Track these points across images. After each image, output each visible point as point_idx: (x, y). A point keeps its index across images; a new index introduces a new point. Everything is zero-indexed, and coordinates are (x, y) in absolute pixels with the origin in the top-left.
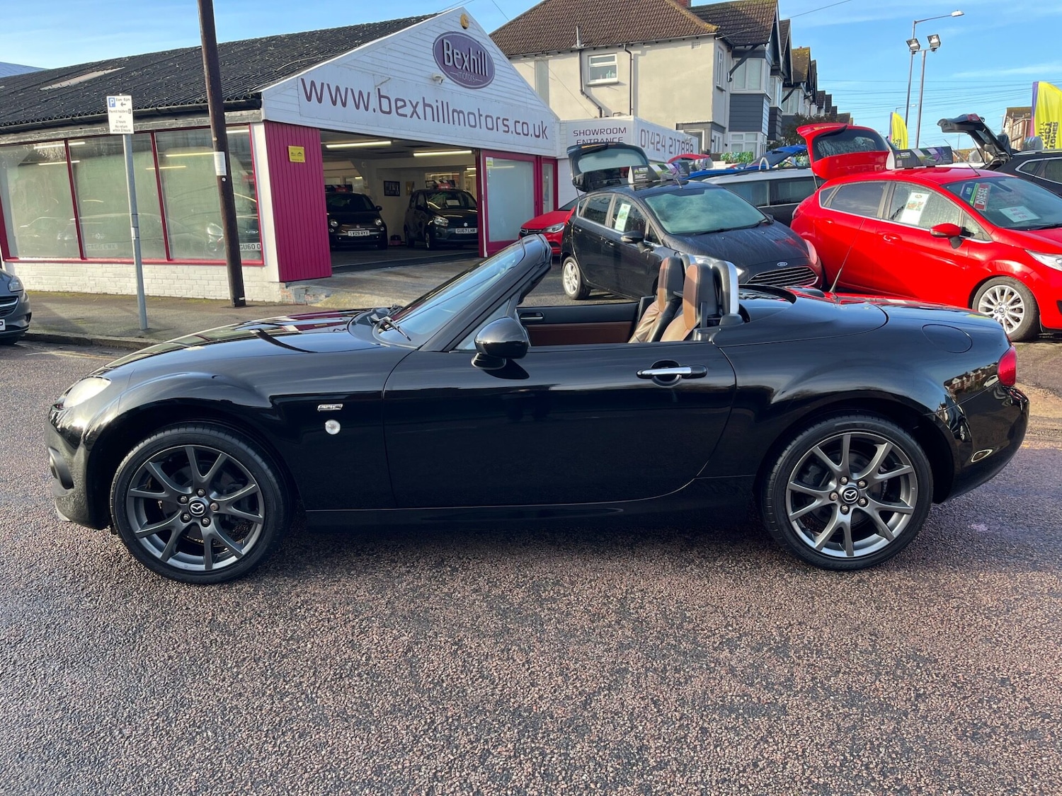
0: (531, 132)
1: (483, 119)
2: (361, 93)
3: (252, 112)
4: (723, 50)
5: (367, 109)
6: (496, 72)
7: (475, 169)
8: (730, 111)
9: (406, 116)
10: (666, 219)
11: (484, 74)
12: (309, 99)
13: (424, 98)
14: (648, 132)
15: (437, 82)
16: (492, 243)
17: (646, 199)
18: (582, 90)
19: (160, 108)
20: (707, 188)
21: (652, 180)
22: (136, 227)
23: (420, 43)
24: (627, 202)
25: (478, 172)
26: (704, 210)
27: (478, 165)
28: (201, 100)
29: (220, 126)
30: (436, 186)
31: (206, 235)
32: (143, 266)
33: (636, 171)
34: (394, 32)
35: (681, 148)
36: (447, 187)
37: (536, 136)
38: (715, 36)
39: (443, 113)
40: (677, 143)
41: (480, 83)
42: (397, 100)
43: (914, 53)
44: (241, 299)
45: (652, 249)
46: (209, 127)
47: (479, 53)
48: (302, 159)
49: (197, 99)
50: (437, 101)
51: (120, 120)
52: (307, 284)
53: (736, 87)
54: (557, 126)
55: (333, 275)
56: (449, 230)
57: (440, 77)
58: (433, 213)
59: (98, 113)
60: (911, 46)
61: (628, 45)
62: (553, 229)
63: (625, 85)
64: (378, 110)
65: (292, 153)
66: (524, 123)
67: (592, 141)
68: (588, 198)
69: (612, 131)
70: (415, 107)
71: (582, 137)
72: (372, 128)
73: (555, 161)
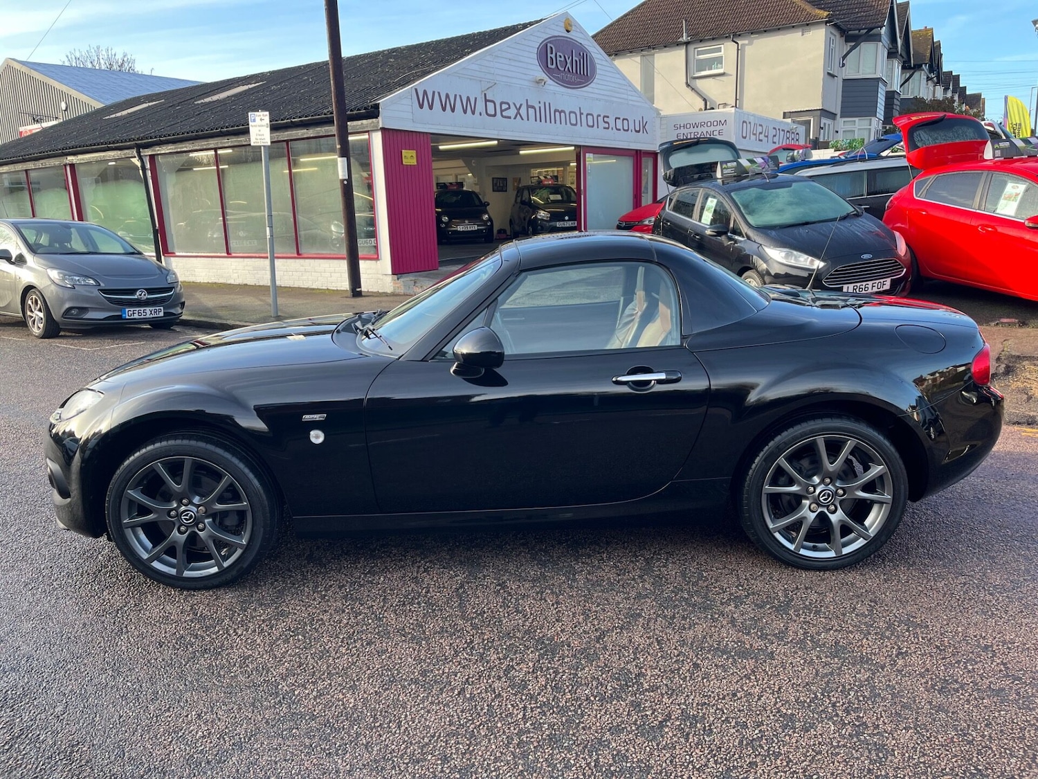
0: (632, 127)
1: (584, 117)
2: (468, 99)
3: (370, 121)
4: (835, 36)
5: (473, 113)
7: (575, 164)
8: (842, 97)
9: (510, 118)
10: (751, 213)
11: (586, 74)
12: (421, 106)
13: (527, 100)
14: (750, 123)
15: (540, 85)
17: (732, 194)
18: (687, 83)
19: (294, 120)
20: (795, 181)
21: (741, 174)
22: (271, 227)
23: (524, 50)
24: (714, 197)
25: (578, 167)
26: (790, 204)
27: (578, 161)
28: (328, 112)
29: (344, 134)
30: (540, 182)
31: (331, 231)
32: (276, 260)
33: (724, 166)
34: (501, 40)
35: (785, 138)
36: (550, 182)
37: (636, 131)
38: (826, 22)
39: (547, 114)
40: (782, 133)
41: (583, 83)
42: (501, 103)
44: (358, 290)
45: (736, 242)
46: (334, 135)
47: (582, 54)
48: (414, 162)
49: (325, 111)
50: (540, 102)
51: (260, 133)
52: (416, 276)
53: (850, 72)
54: (658, 121)
55: (440, 268)
56: (551, 224)
57: (542, 80)
58: (536, 207)
59: (243, 125)
61: (734, 36)
62: (650, 221)
63: (731, 75)
64: (484, 113)
65: (405, 157)
66: (624, 119)
67: (692, 134)
68: (677, 193)
69: (712, 124)
70: (519, 109)
71: (682, 131)
72: (478, 130)
73: (655, 154)
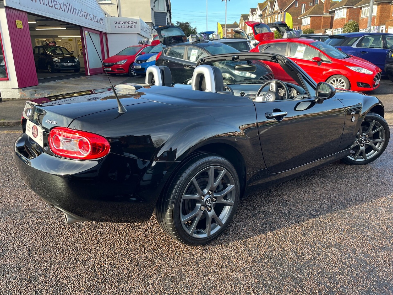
1: (83, 13)
5: (44, 4)
7: (80, 37)
8: (155, 18)
9: (58, 9)
14: (142, 24)
16: (91, 69)
17: (205, 48)
24: (195, 49)
27: (82, 35)
30: (47, 44)
33: (193, 37)
36: (53, 45)
37: (100, 23)
39: (70, 9)
40: (148, 30)
42: (54, 1)
48: (21, 27)
50: (68, 3)
53: (156, 10)
54: (106, 19)
55: (39, 84)
56: (61, 64)
58: (51, 57)
62: (120, 63)
63: (115, 5)
64: (48, 5)
65: (18, 24)
66: (96, 17)
67: (122, 27)
68: (169, 48)
69: (131, 23)
70: (61, 5)
71: (118, 25)
72: (46, 13)
73: (106, 34)
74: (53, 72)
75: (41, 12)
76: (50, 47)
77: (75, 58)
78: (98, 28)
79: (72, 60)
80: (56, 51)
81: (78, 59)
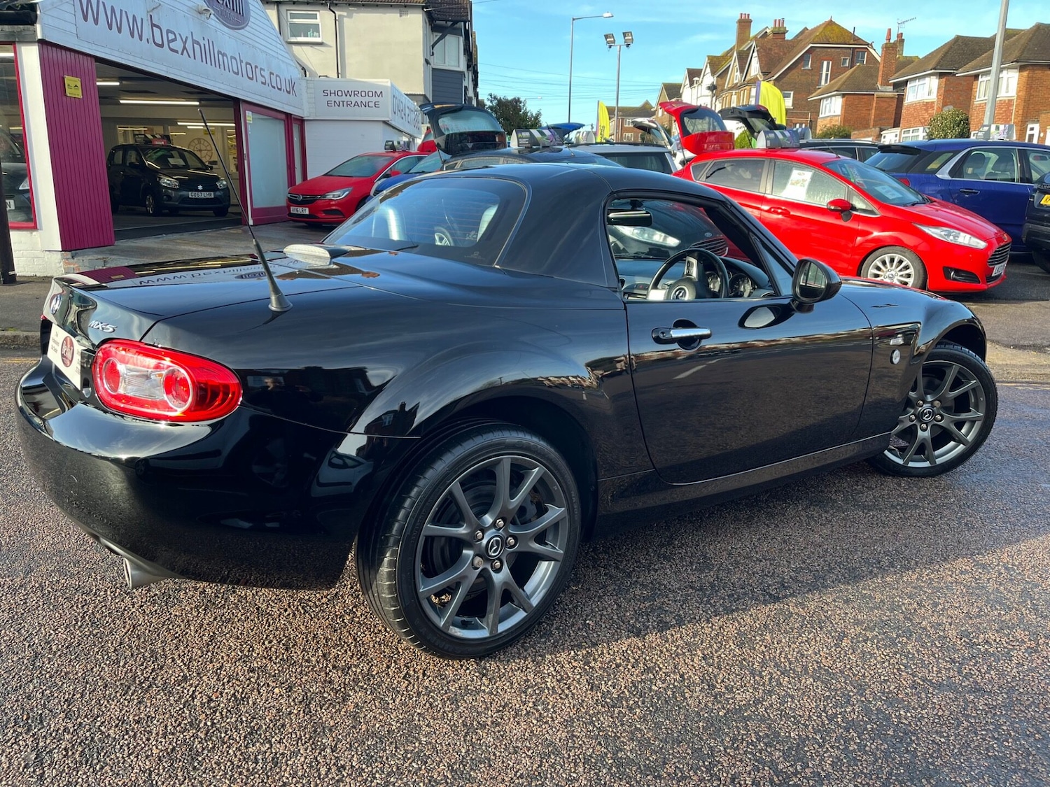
1: (243, 66)
2: (135, 19)
3: (17, 27)
4: (427, 24)
5: (141, 38)
6: (252, 13)
7: (234, 125)
8: (433, 85)
9: (177, 52)
11: (241, 14)
12: (86, 18)
13: (192, 33)
14: (397, 98)
15: (203, 16)
16: (256, 209)
21: (533, 146)
25: (239, 126)
27: (237, 121)
30: (147, 141)
33: (520, 136)
36: (163, 143)
37: (288, 92)
38: (423, 8)
39: (211, 54)
40: (412, 113)
41: (238, 24)
42: (168, 31)
43: (610, 47)
44: (11, 273)
48: (78, 94)
50: (204, 39)
53: (437, 63)
54: (304, 84)
55: (116, 243)
56: (180, 193)
57: (205, 11)
58: (154, 173)
60: (608, 40)
61: (332, 4)
62: (333, 195)
63: (330, 47)
64: (151, 41)
65: (69, 85)
66: (277, 76)
67: (345, 103)
68: (459, 161)
69: (367, 94)
70: (185, 43)
71: (333, 98)
72: (146, 62)
73: (301, 121)
74: (157, 213)
75: (131, 58)
76: (154, 149)
77: (217, 179)
78: (280, 104)
79: (210, 183)
80: (169, 159)
81: (225, 183)
